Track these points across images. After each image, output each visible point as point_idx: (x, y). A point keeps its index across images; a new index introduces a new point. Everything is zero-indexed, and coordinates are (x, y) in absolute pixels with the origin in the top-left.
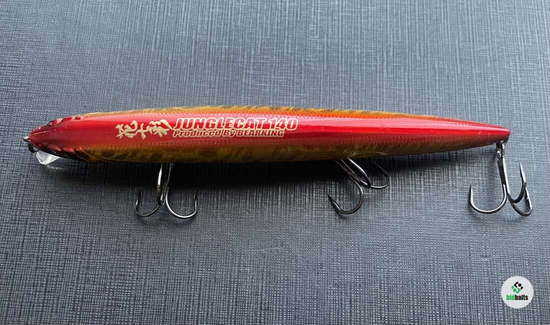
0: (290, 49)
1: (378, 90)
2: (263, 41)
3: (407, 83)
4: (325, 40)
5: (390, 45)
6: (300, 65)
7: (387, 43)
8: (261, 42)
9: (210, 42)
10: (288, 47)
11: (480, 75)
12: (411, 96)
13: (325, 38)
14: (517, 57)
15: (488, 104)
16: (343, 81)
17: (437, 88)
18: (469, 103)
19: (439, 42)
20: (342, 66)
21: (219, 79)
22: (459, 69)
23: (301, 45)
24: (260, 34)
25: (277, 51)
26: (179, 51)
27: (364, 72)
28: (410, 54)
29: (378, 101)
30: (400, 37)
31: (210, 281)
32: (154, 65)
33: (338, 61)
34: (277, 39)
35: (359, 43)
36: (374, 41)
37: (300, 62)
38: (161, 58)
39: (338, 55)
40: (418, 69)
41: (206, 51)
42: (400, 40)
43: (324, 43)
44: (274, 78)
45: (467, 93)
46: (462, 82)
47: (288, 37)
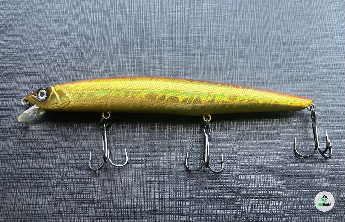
0: (179, 41)
1: (234, 63)
2: (163, 36)
3: (251, 59)
4: (201, 34)
5: (240, 36)
6: (186, 50)
7: (238, 35)
8: (162, 38)
9: (130, 38)
10: (178, 40)
11: (295, 52)
12: (254, 67)
13: (200, 33)
14: (317, 40)
15: (300, 69)
16: (213, 59)
17: (270, 61)
18: (289, 69)
19: (269, 33)
20: (211, 50)
21: (137, 60)
22: (282, 48)
23: (186, 38)
24: (161, 32)
25: (172, 42)
26: (112, 45)
27: (225, 53)
28: (252, 41)
29: (234, 71)
30: (246, 31)
31: (138, 184)
32: (97, 53)
33: (209, 47)
34: (171, 35)
35: (221, 36)
36: (230, 34)
37: (186, 48)
38: (101, 49)
39: (209, 43)
40: (257, 50)
41: (128, 43)
42: (246, 33)
43: (200, 36)
44: (171, 59)
45: (288, 63)
46: (284, 57)
47: (178, 34)
